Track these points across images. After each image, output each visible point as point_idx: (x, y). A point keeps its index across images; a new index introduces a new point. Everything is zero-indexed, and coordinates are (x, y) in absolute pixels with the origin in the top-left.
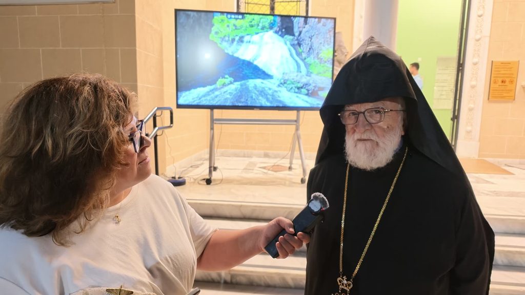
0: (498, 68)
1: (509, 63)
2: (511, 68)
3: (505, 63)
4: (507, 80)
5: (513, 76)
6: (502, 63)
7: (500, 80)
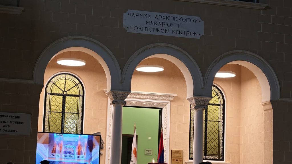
0: (174, 154)
1: (179, 151)
2: (180, 154)
3: (177, 151)
4: (179, 159)
5: (181, 158)
6: (176, 151)
7: (176, 159)
